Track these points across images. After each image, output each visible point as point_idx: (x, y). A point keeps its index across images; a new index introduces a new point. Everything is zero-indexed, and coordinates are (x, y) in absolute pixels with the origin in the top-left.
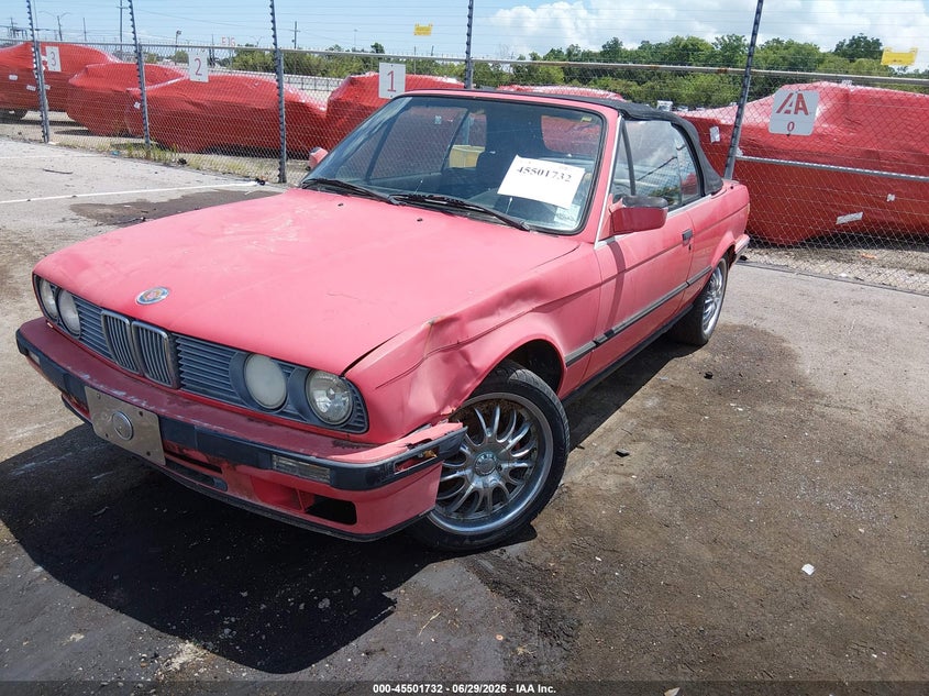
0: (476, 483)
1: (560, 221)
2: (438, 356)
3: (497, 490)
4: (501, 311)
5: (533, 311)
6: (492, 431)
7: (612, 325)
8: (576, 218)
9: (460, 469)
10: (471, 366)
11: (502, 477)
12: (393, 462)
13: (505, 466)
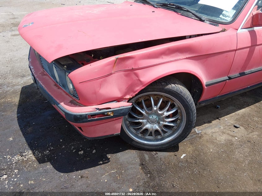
0: (148, 126)
1: (223, 17)
2: (122, 73)
3: (157, 131)
4: (164, 57)
5: (187, 58)
6: (156, 107)
7: (245, 70)
8: (231, 17)
9: (141, 119)
10: (139, 80)
11: (160, 127)
12: (86, 115)
13: (162, 122)
